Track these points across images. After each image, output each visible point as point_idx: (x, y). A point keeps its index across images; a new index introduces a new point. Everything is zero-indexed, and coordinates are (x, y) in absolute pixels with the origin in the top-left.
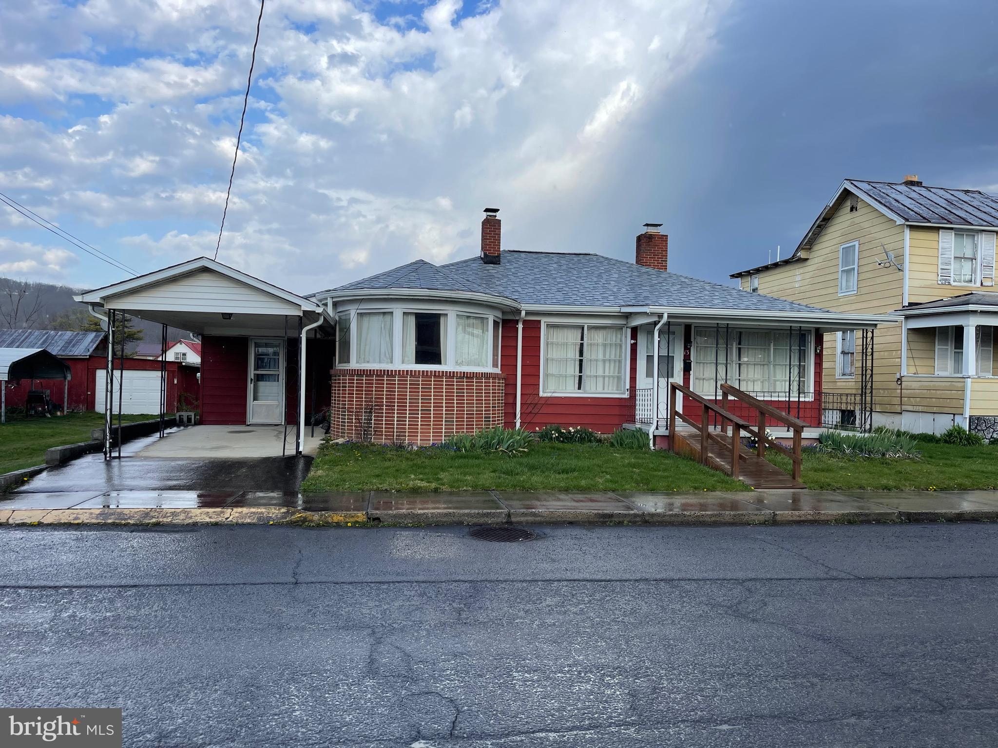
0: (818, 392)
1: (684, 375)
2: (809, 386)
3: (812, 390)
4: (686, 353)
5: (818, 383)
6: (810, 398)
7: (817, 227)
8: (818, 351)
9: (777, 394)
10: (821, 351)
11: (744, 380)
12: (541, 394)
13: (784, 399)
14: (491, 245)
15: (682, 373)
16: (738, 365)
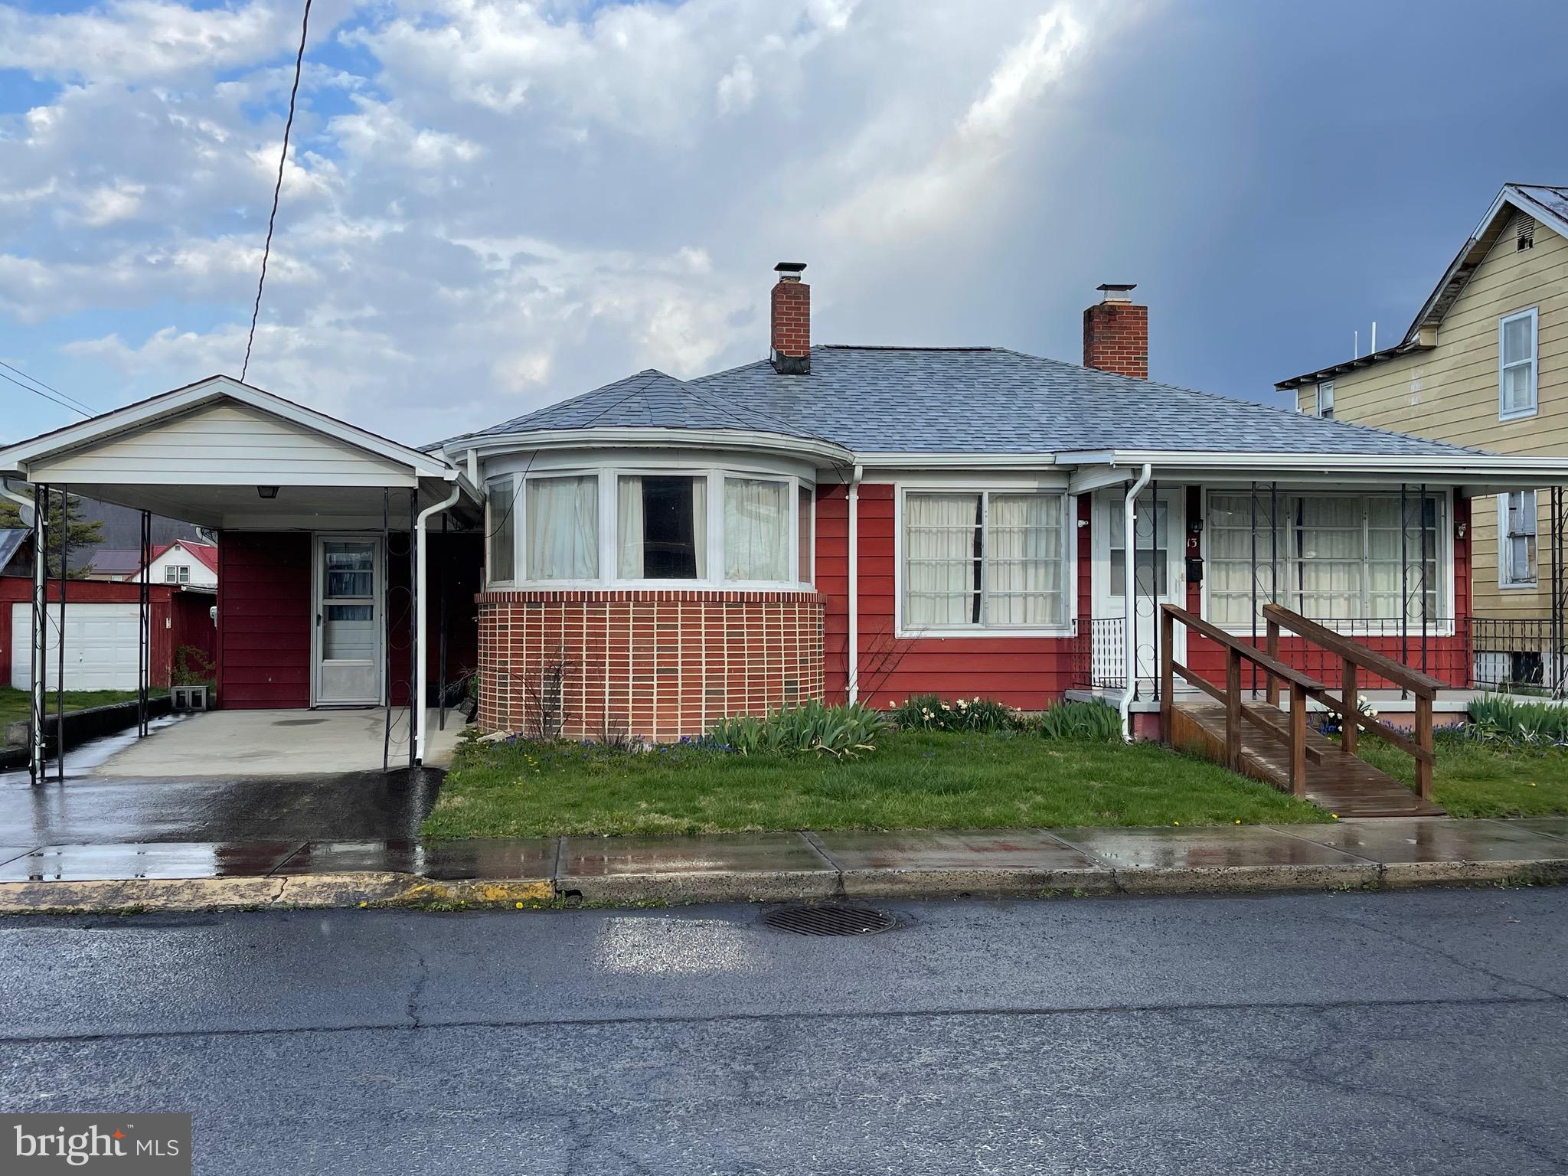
0: (1464, 618)
1: (1188, 588)
2: (1443, 606)
3: (1450, 613)
4: (1192, 543)
5: (1463, 598)
6: (1448, 630)
7: (1452, 282)
8: (1461, 534)
9: (1378, 624)
10: (1468, 532)
11: (1310, 596)
12: (899, 633)
13: (1392, 633)
14: (791, 336)
15: (1184, 584)
16: (1297, 566)
